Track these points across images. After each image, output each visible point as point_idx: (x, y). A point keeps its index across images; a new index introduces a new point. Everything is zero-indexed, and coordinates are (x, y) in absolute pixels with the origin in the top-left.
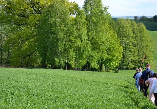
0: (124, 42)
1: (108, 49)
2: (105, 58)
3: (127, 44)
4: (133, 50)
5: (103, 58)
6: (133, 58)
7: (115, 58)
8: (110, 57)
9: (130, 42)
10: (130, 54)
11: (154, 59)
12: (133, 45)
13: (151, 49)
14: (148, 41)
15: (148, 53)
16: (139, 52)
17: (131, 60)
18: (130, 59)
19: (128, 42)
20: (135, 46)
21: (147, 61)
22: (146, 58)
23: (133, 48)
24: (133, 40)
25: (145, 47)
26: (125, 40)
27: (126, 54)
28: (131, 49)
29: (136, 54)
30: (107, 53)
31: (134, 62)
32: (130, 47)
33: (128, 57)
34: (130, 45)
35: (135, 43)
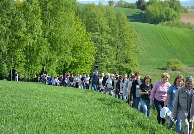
0: (95, 38)
1: (74, 50)
2: (69, 63)
3: (100, 42)
4: (109, 51)
5: (67, 63)
6: (109, 63)
7: (83, 62)
8: (76, 60)
9: (105, 38)
10: (105, 57)
11: (140, 64)
15: (130, 56)
16: (117, 54)
17: (105, 66)
18: (105, 64)
19: (102, 39)
21: (129, 67)
23: (109, 47)
24: (109, 36)
25: (126, 47)
26: (97, 36)
27: (98, 56)
28: (105, 50)
29: (114, 56)
30: (72, 54)
31: (111, 68)
32: (105, 47)
33: (102, 61)
34: (104, 44)
35: (111, 41)
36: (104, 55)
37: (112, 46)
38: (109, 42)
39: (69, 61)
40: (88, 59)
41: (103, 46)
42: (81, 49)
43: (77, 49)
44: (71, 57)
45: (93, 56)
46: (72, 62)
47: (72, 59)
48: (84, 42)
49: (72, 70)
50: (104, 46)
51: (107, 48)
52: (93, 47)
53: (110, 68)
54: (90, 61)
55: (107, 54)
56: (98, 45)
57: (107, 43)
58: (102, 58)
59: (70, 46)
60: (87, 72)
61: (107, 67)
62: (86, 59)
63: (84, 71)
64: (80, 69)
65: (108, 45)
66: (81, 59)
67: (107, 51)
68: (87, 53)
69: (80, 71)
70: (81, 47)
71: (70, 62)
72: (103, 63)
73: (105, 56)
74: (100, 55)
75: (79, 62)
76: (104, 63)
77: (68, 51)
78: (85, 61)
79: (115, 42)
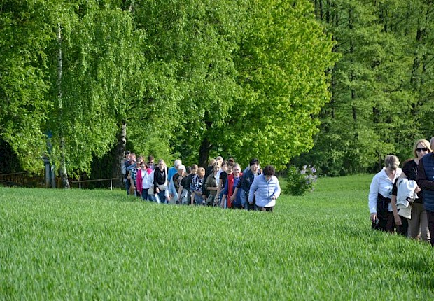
0: (324, 3)
1: (245, 54)
2: (225, 106)
3: (344, 15)
4: (381, 54)
5: (216, 108)
6: (384, 101)
7: (283, 102)
8: (254, 97)
10: (365, 78)
12: (380, 22)
16: (416, 65)
17: (368, 113)
18: (365, 106)
19: (354, 3)
20: (394, 28)
23: (382, 37)
27: (340, 76)
28: (366, 49)
29: (402, 73)
30: (236, 73)
31: (391, 125)
32: (367, 35)
33: (353, 97)
34: (362, 24)
35: (392, 10)
36: (360, 68)
37: (396, 30)
38: (380, 16)
39: (226, 99)
40: (303, 88)
41: (358, 32)
42: (272, 47)
43: (257, 50)
44: (235, 83)
45: (323, 78)
46: (240, 104)
47: (238, 92)
48: (282, 18)
49: (239, 136)
50: (363, 31)
51: (376, 39)
52: (320, 39)
53: (389, 121)
54: (309, 98)
55: (375, 64)
56: (337, 29)
57: (376, 21)
58: (354, 83)
59: (229, 40)
60: (297, 143)
61: (376, 121)
62: (296, 87)
63: (288, 140)
64: (272, 130)
65: (380, 27)
66: (273, 89)
67: (372, 53)
68: (298, 67)
69: (273, 139)
70: (271, 40)
71: (231, 103)
72: (358, 103)
73: (367, 72)
74: (345, 70)
75: (264, 104)
76: (364, 102)
77: (219, 57)
78: (292, 100)
79: (408, 16)
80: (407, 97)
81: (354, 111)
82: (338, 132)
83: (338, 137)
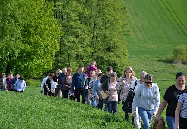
0: (58, 12)
1: (26, 30)
2: (17, 52)
3: (65, 17)
4: (80, 32)
5: (13, 52)
6: (81, 52)
7: (41, 51)
8: (29, 48)
9: (74, 11)
10: (73, 42)
11: (131, 52)
12: (80, 20)
13: (122, 30)
14: (116, 10)
15: (115, 40)
16: (94, 36)
17: (75, 56)
18: (73, 53)
19: (69, 12)
20: (85, 23)
21: (113, 59)
22: (112, 50)
23: (81, 26)
24: (81, 8)
25: (108, 25)
26: (61, 8)
27: (63, 41)
28: (74, 30)
29: (88, 40)
30: (22, 39)
31: (83, 60)
32: (74, 25)
33: (68, 49)
34: (72, 20)
35: (84, 15)
36: (72, 38)
37: (86, 23)
38: (80, 18)
39: (17, 49)
40: (49, 45)
41: (71, 23)
42: (36, 28)
43: (31, 29)
44: (21, 43)
45: (57, 41)
46: (23, 51)
47: (22, 46)
48: (41, 17)
49: (22, 64)
50: (73, 23)
51: (78, 27)
52: (56, 26)
53: (82, 59)
54: (51, 49)
55: (77, 37)
56: (62, 22)
57: (77, 20)
58: (69, 44)
59: (19, 25)
60: (46, 67)
61: (77, 59)
62: (46, 45)
63: (42, 66)
64: (36, 61)
65: (80, 22)
66: (37, 45)
67: (76, 32)
68: (47, 36)
69: (36, 65)
70: (36, 26)
71: (20, 50)
72: (71, 52)
73: (74, 39)
74: (66, 39)
75: (33, 51)
76: (73, 52)
77: (15, 32)
78: (44, 50)
79: (90, 18)
80: (90, 50)
81: (69, 55)
82: (62, 63)
83: (62, 65)
